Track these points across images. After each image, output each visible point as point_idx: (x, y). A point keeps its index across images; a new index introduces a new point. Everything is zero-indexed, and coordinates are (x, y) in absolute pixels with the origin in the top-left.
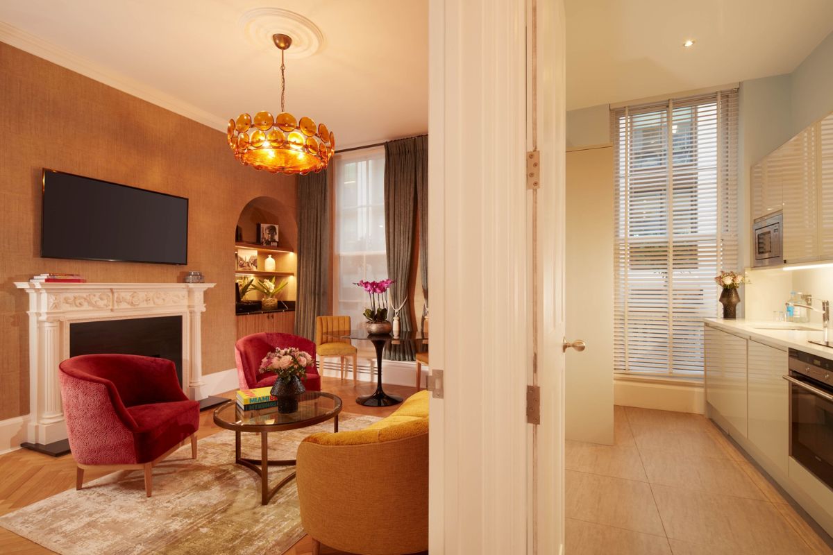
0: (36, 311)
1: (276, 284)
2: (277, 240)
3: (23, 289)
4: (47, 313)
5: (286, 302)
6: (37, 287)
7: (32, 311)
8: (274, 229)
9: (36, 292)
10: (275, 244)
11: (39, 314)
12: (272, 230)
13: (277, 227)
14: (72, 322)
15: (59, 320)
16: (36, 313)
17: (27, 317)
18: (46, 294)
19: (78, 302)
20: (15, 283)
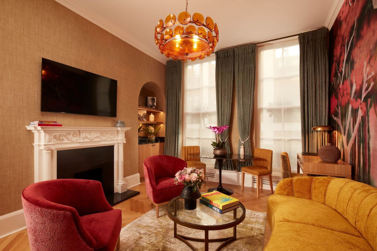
0: (38, 144)
1: (155, 128)
2: (155, 105)
3: (31, 130)
4: (45, 145)
5: (159, 138)
6: (38, 129)
7: (36, 144)
8: (154, 99)
9: (38, 132)
10: (155, 107)
11: (39, 145)
12: (153, 100)
13: (155, 98)
14: (58, 150)
15: (51, 149)
16: (38, 145)
17: (33, 147)
18: (44, 133)
19: (61, 138)
20: (26, 127)
